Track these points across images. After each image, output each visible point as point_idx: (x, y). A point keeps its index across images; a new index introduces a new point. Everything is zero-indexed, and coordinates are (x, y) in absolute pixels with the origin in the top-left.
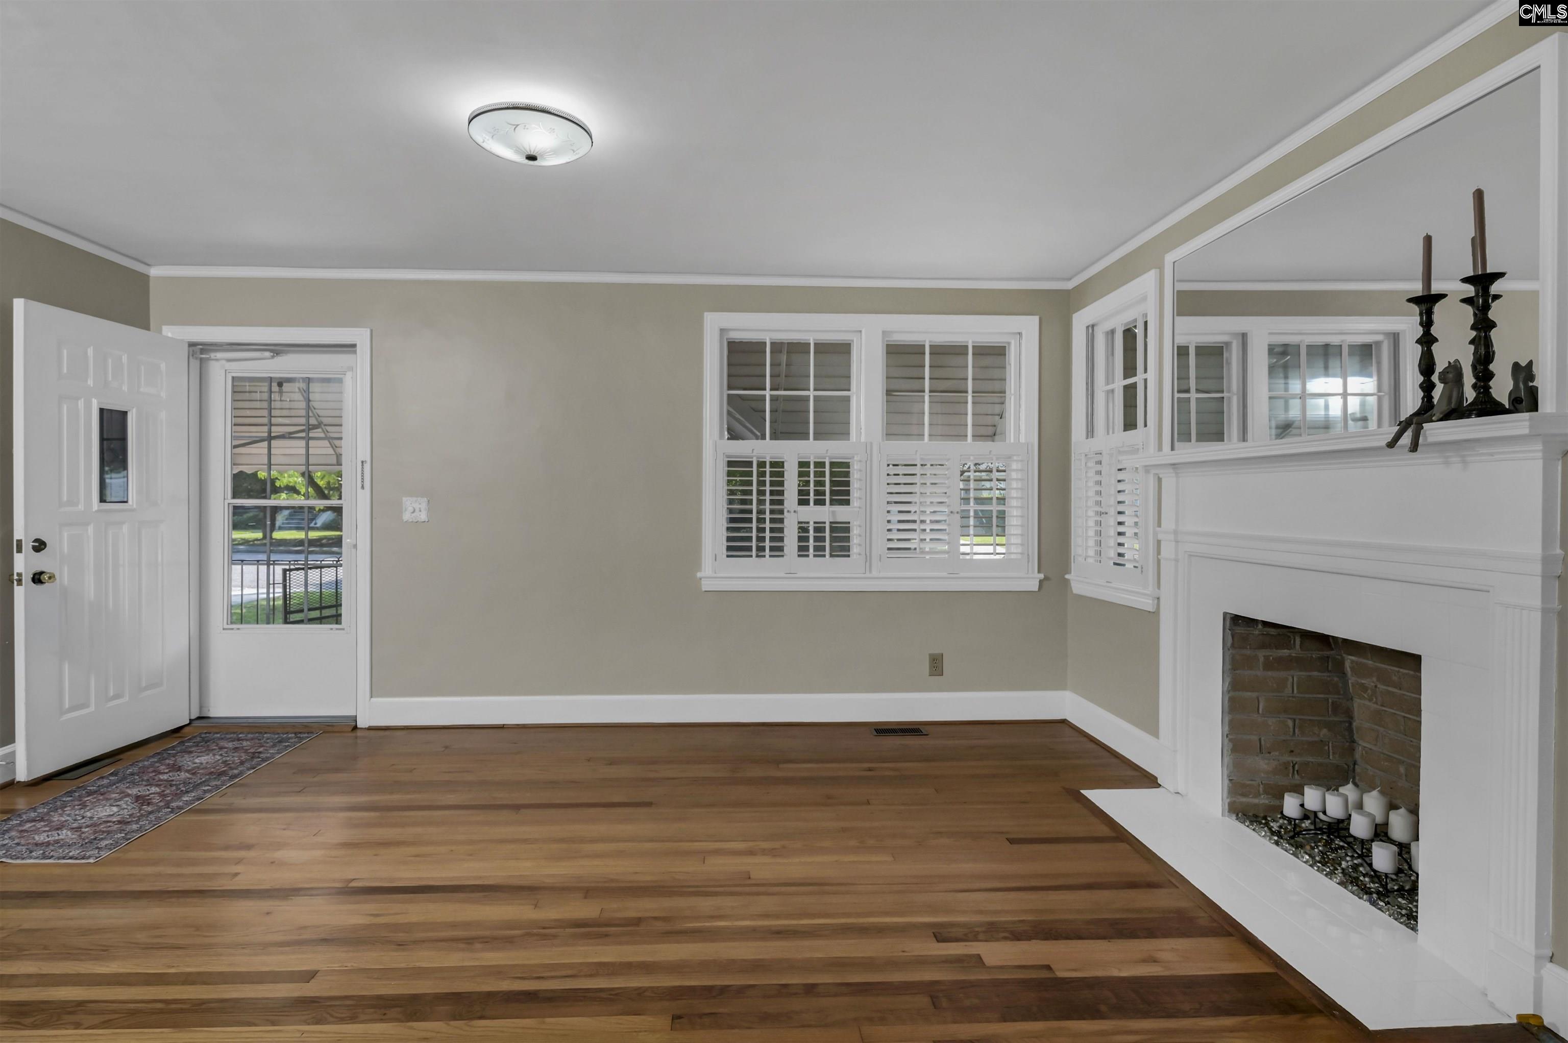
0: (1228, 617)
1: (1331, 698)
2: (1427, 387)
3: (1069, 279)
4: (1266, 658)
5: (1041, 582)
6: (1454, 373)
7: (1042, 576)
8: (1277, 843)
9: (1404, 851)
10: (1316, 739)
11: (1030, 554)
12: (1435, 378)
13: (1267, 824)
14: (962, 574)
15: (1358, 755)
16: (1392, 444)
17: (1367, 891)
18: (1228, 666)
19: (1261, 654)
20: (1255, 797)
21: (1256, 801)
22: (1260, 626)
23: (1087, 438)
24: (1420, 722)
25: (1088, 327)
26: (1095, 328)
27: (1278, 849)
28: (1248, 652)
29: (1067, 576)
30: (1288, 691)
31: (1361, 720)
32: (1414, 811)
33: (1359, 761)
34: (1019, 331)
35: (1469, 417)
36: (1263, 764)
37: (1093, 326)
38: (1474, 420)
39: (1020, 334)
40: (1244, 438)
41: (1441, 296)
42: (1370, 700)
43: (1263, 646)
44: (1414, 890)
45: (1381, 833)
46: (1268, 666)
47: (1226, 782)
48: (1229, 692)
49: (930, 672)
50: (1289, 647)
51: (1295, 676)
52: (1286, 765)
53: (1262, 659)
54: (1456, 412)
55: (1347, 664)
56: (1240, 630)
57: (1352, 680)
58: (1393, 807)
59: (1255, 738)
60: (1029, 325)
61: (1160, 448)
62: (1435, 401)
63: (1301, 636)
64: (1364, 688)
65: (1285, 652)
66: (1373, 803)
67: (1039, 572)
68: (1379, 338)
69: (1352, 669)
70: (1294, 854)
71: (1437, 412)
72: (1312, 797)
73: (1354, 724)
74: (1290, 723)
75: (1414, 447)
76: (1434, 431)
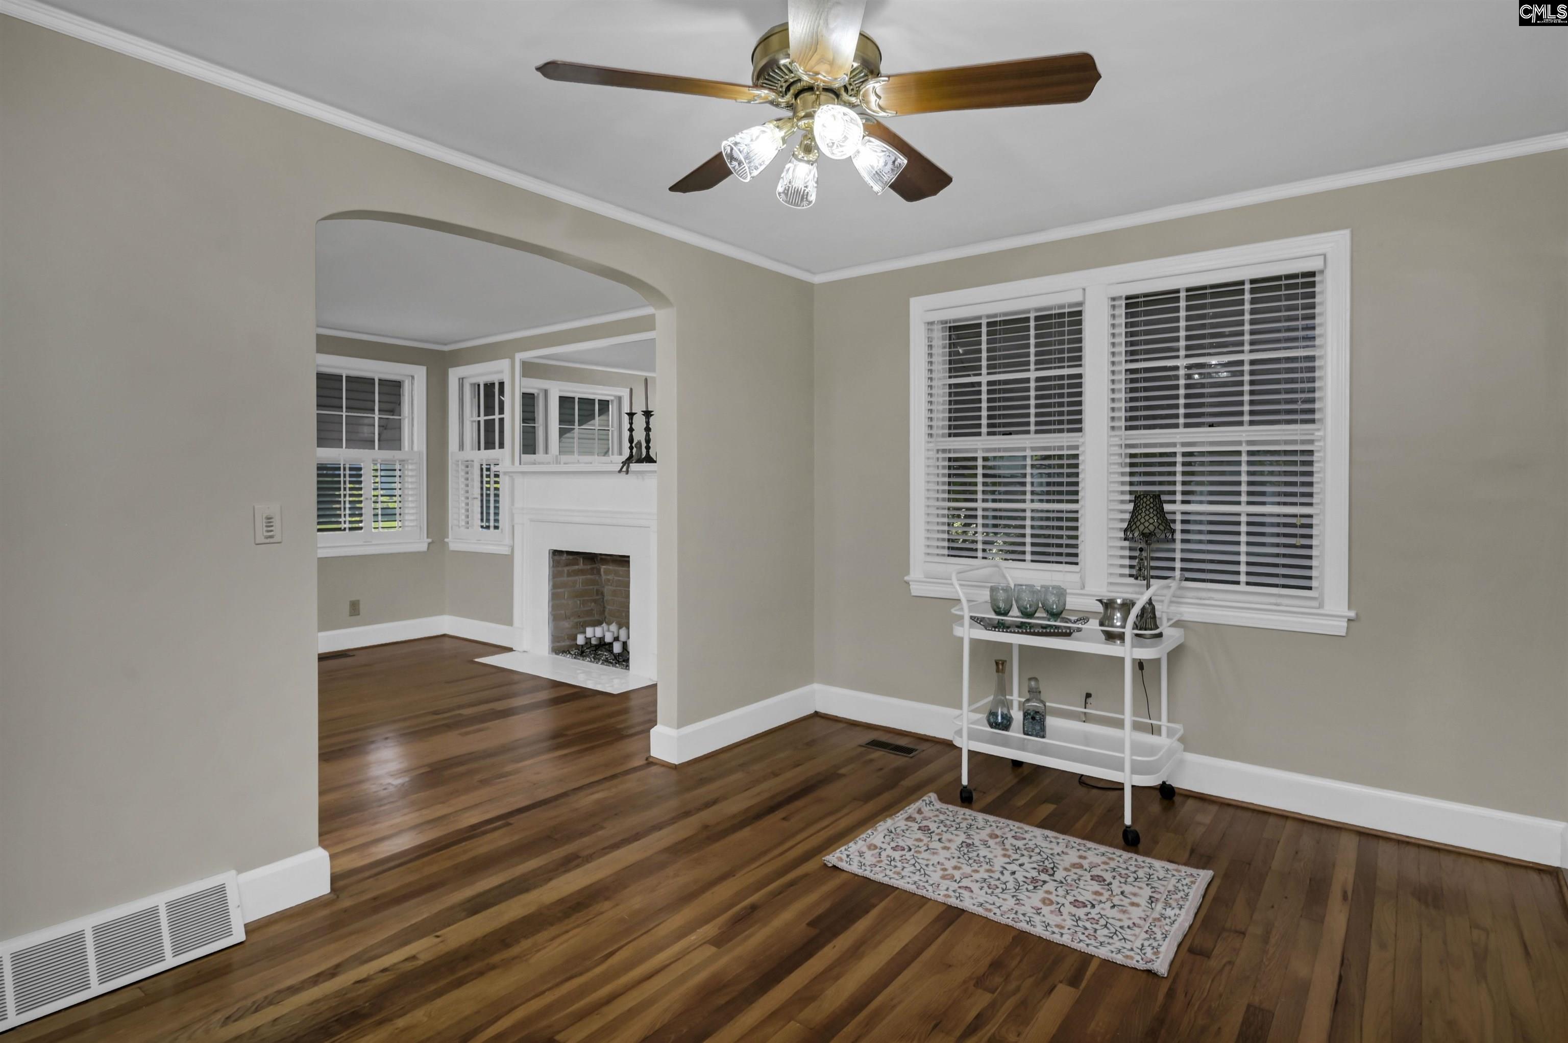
0: (551, 551)
1: (595, 587)
2: (631, 448)
3: (446, 344)
4: (568, 571)
5: (429, 544)
6: (639, 443)
7: (430, 540)
8: (575, 658)
9: (625, 645)
10: (590, 608)
11: (422, 526)
12: (633, 445)
13: (569, 653)
14: (373, 543)
15: (606, 614)
16: (620, 471)
17: (611, 663)
18: (551, 577)
19: (566, 569)
20: (564, 641)
21: (563, 644)
22: (565, 555)
23: (460, 450)
24: (629, 591)
25: (459, 379)
26: (464, 380)
27: (576, 660)
28: (560, 569)
29: (446, 540)
30: (578, 586)
31: (608, 597)
32: (628, 628)
33: (607, 616)
34: (412, 374)
35: (643, 463)
36: (566, 624)
37: (463, 379)
38: (645, 464)
39: (413, 377)
40: (546, 452)
41: (635, 414)
42: (611, 585)
43: (567, 565)
44: (628, 660)
45: (616, 639)
46: (569, 575)
47: (551, 636)
48: (552, 590)
49: (350, 613)
50: (578, 564)
51: (580, 578)
52: (577, 623)
53: (566, 571)
54: (640, 461)
55: (602, 570)
56: (556, 558)
57: (604, 577)
58: (620, 628)
59: (563, 612)
60: (420, 373)
61: (513, 462)
62: (634, 454)
63: (584, 558)
64: (609, 580)
65: (576, 567)
66: (613, 627)
67: (428, 537)
68: (612, 398)
69: (604, 572)
70: (583, 660)
71: (635, 459)
72: (589, 632)
73: (605, 599)
74: (578, 602)
75: (627, 472)
76: (634, 467)
